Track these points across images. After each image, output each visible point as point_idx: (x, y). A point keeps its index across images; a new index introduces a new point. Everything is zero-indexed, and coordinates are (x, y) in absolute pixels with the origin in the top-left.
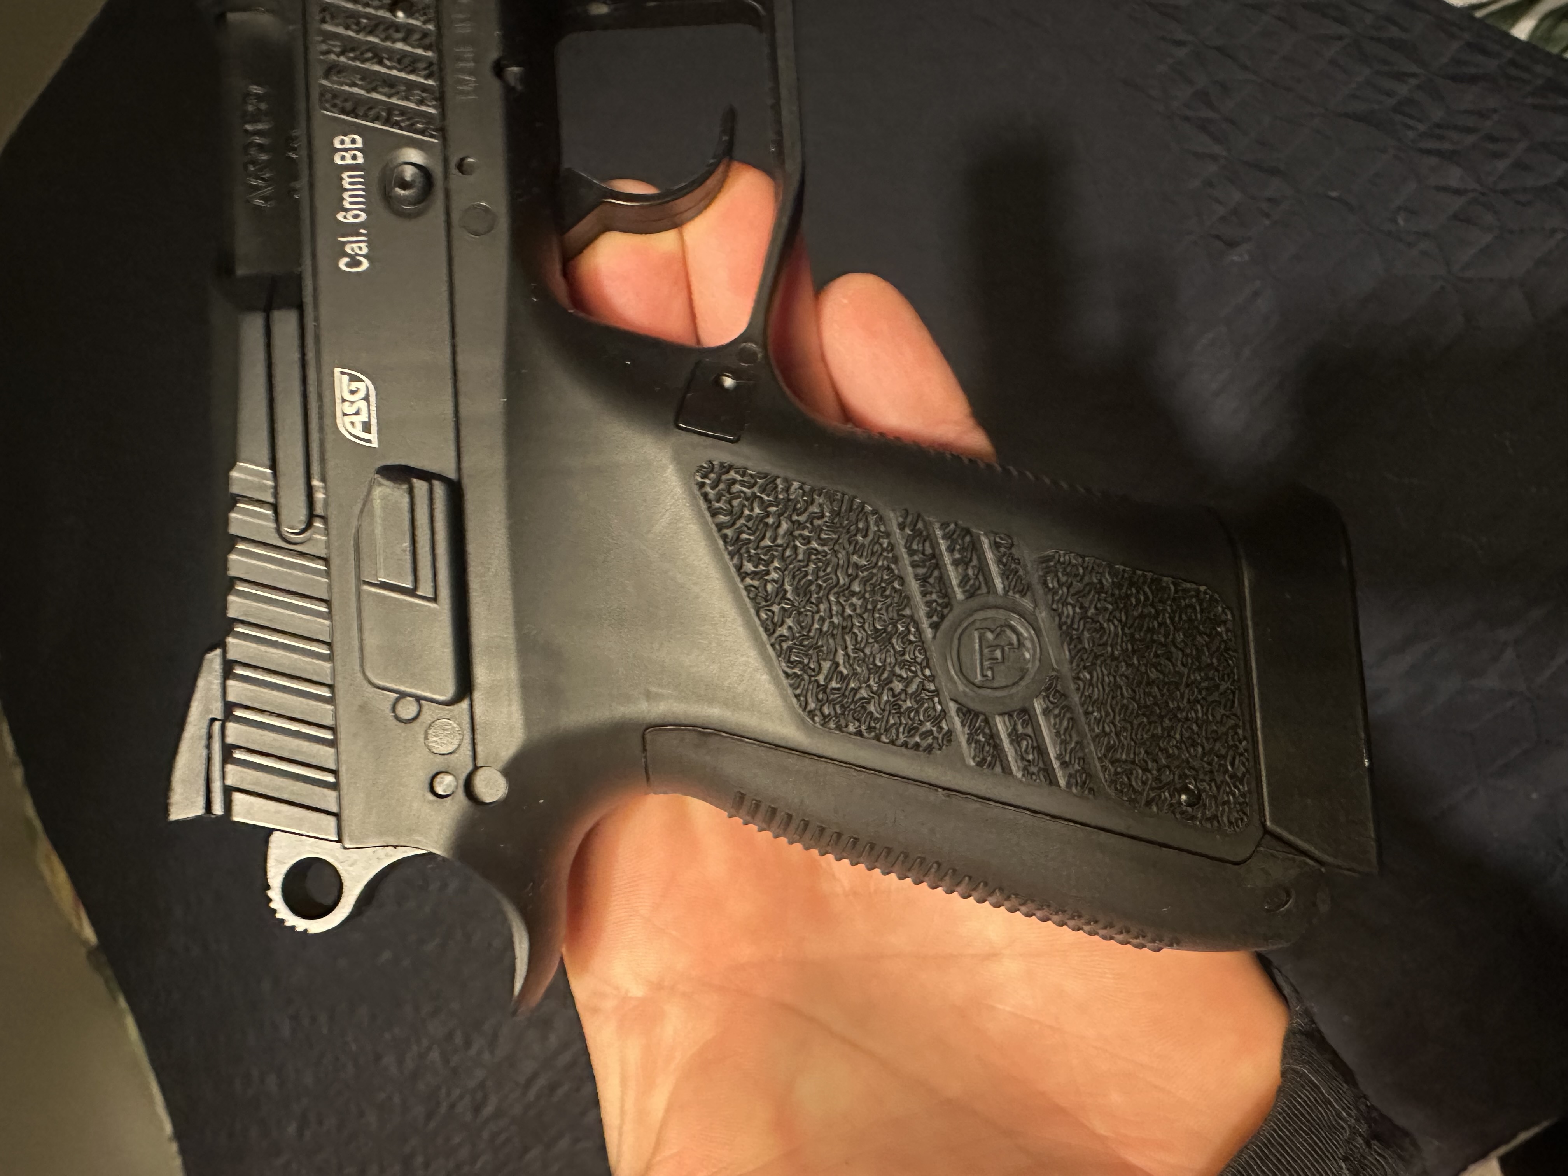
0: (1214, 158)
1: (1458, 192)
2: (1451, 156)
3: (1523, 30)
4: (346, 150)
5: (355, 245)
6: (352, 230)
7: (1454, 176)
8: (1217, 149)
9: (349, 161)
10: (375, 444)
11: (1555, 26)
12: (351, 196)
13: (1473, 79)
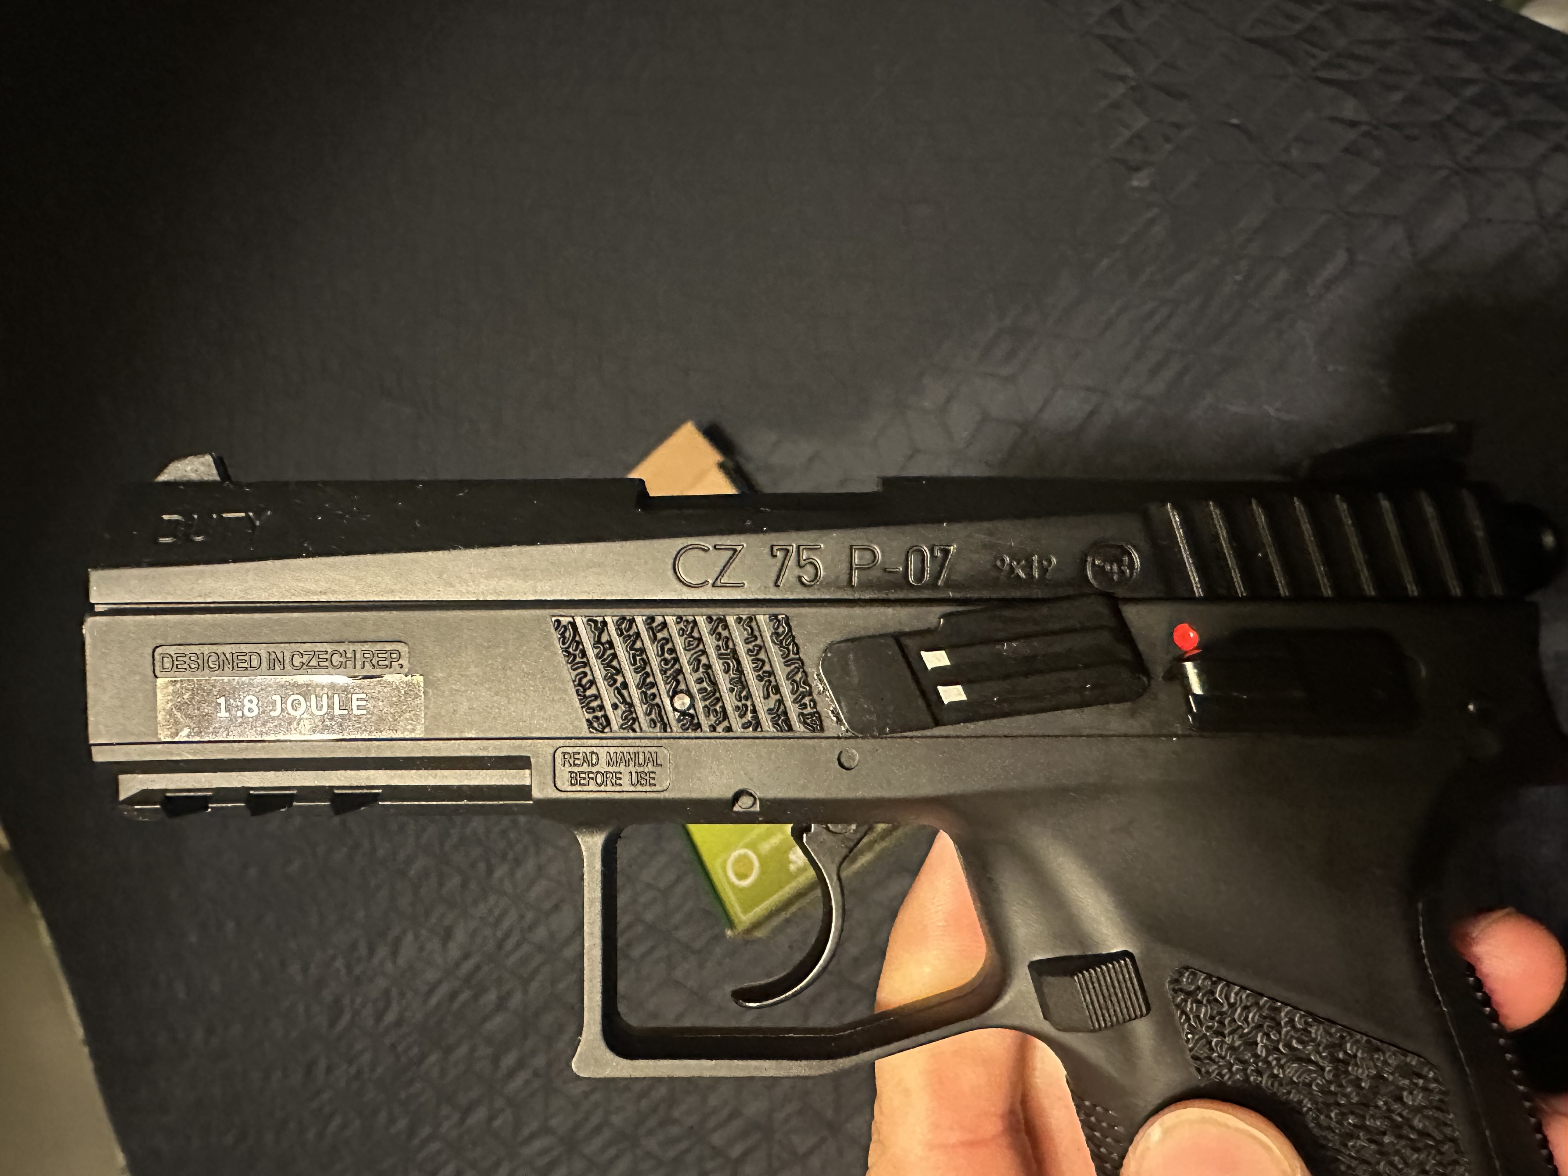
1: (1353, 124)
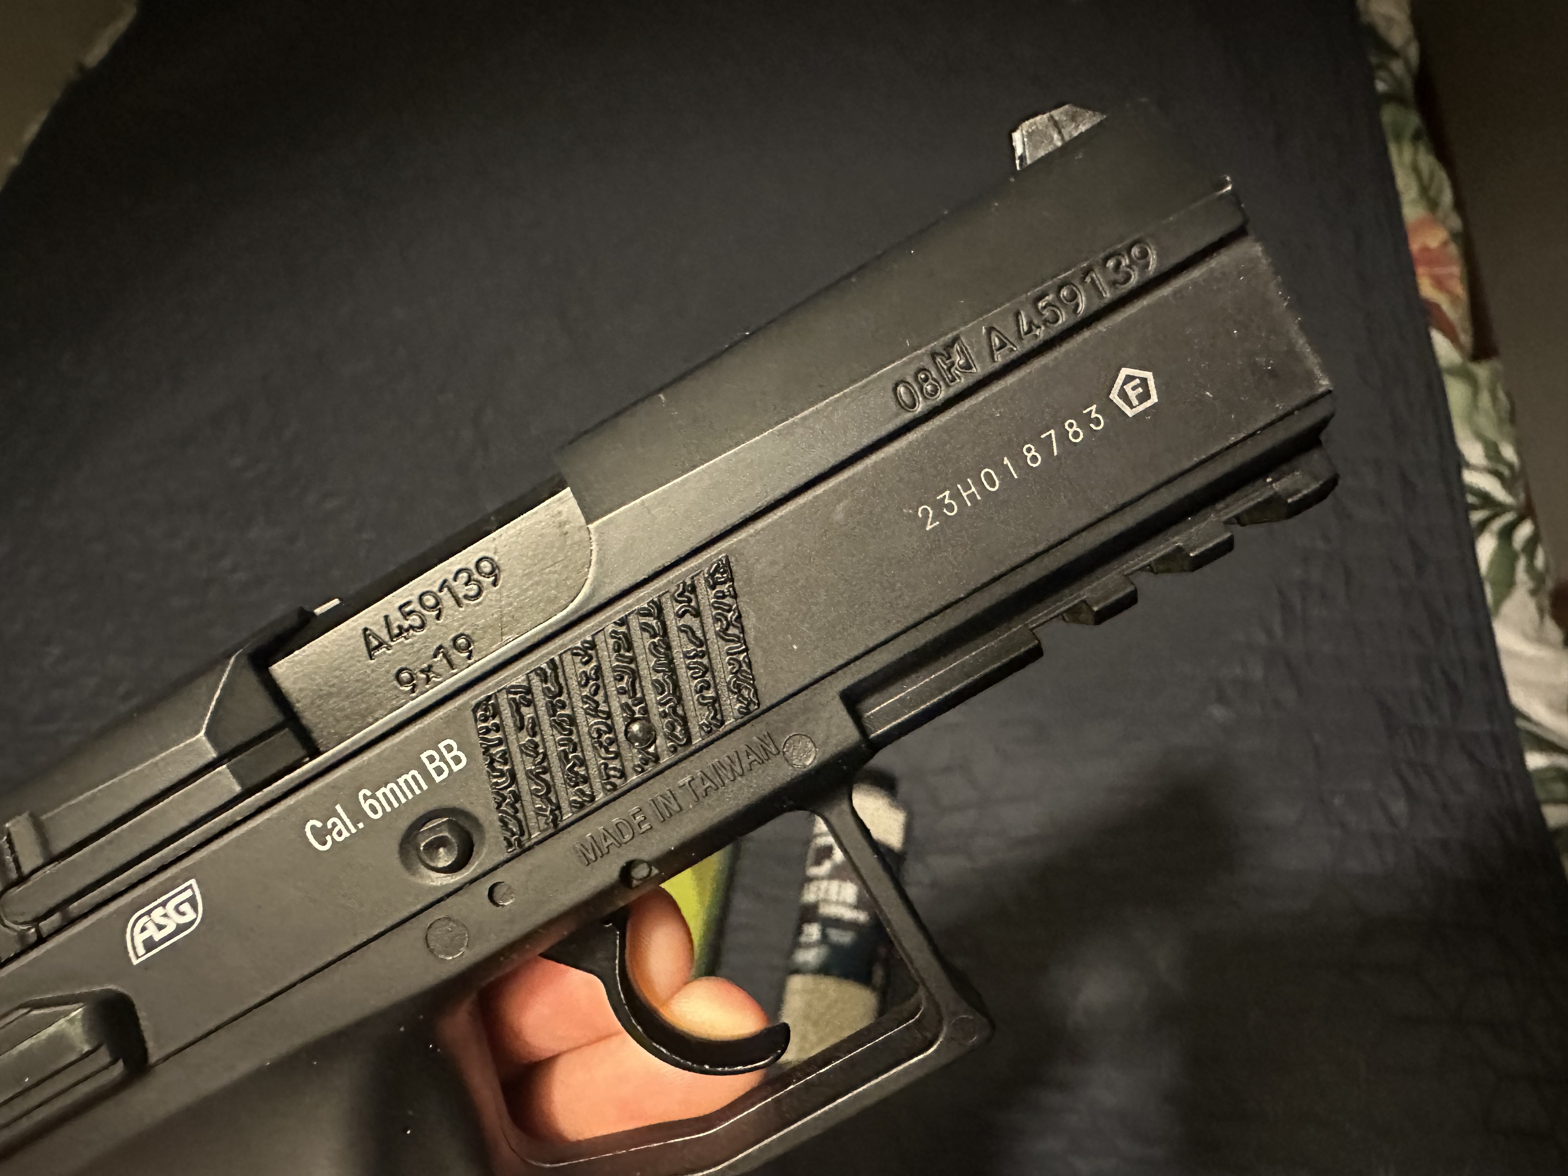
0: (1269, 633)
2: (1411, 795)
3: (1535, 761)
4: (443, 759)
5: (340, 826)
6: (357, 814)
7: (1399, 807)
8: (1278, 631)
9: (431, 767)
10: (135, 962)
11: (1554, 780)
12: (392, 791)
13: (1472, 757)
